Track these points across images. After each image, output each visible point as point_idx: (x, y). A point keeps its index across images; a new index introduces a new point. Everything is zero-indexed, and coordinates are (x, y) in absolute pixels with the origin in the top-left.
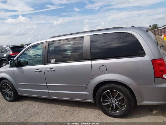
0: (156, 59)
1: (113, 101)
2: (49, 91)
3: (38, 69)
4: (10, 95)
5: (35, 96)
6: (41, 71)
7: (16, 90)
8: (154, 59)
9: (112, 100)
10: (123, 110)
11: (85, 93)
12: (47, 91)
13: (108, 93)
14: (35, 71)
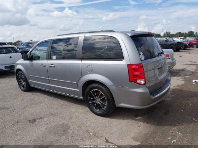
0: (131, 64)
1: (98, 100)
2: (51, 85)
3: (43, 64)
4: (24, 85)
5: (41, 88)
6: (45, 66)
7: (27, 81)
8: (129, 63)
9: (96, 99)
10: (104, 109)
11: (76, 90)
12: (49, 85)
13: (93, 92)
14: (41, 66)
